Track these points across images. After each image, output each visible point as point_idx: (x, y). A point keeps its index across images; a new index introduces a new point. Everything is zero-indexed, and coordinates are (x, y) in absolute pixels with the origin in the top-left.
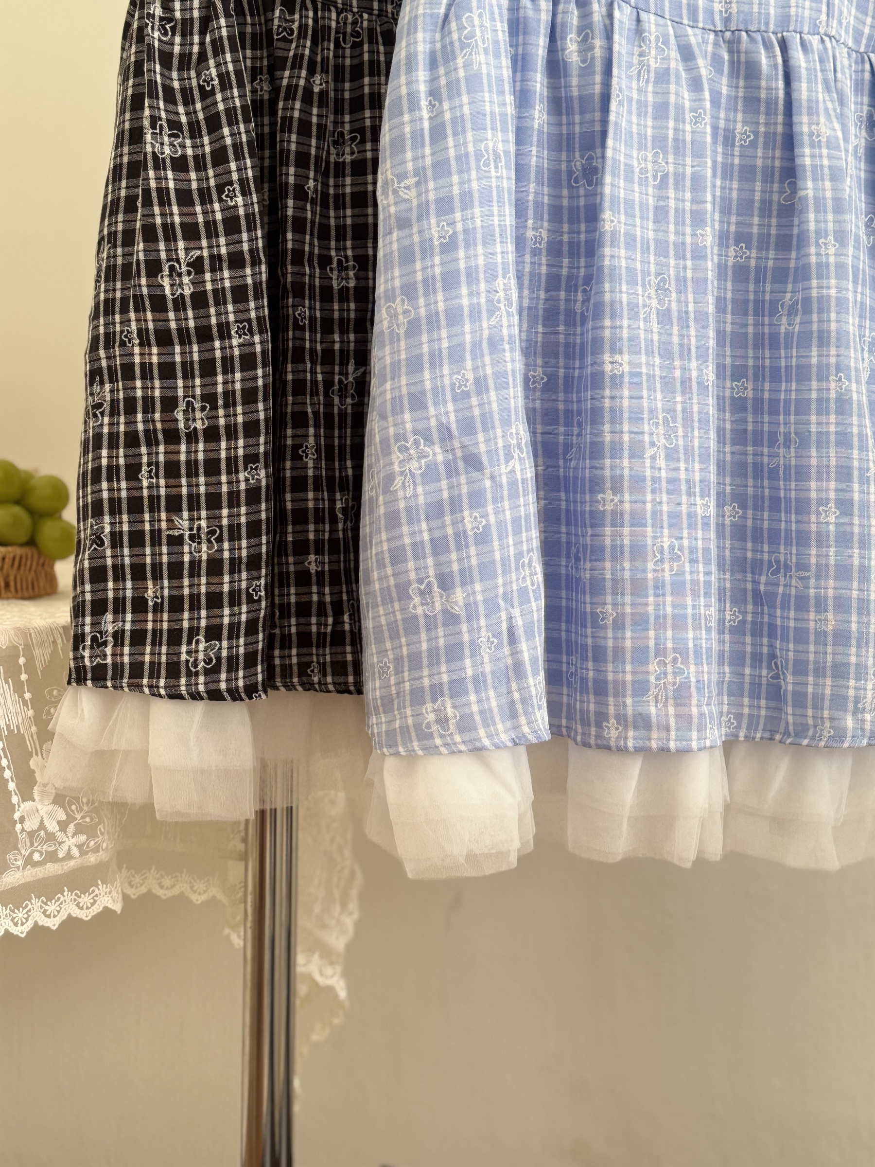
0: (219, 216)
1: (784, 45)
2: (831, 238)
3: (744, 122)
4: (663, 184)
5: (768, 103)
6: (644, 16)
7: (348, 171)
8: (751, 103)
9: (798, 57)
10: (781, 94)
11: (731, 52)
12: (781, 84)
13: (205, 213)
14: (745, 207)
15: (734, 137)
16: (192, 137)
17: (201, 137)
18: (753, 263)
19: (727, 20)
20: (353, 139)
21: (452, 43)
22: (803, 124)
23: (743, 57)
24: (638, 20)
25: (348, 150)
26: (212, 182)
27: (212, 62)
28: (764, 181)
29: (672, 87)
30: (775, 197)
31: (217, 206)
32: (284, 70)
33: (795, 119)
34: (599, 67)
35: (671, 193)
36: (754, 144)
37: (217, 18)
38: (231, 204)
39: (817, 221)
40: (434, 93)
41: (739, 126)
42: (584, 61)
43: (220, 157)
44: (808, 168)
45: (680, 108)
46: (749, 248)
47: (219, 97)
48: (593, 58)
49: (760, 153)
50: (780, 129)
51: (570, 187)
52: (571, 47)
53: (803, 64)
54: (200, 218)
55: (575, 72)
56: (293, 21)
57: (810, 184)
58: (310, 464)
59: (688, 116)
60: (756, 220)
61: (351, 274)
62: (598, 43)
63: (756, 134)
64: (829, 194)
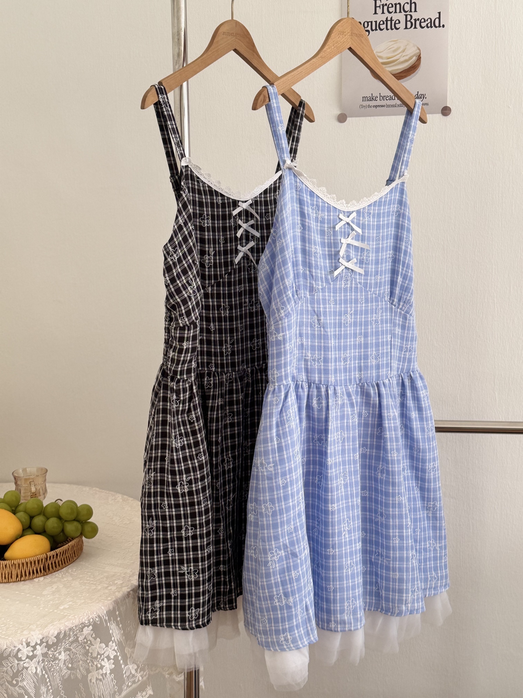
0: (197, 464)
1: (378, 385)
2: (395, 451)
3: (365, 410)
4: (343, 442)
5: (373, 404)
6: (336, 388)
7: (229, 426)
8: (368, 404)
9: (383, 390)
10: (377, 402)
11: (361, 388)
12: (377, 399)
13: (192, 464)
14: (365, 436)
15: (362, 415)
16: (186, 437)
17: (189, 437)
18: (368, 453)
19: (360, 380)
20: (230, 415)
21: (284, 420)
22: (385, 413)
23: (365, 390)
24: (335, 389)
25: (228, 419)
26: (194, 453)
27: (193, 413)
28: (372, 428)
29: (346, 409)
30: (375, 433)
31: (196, 461)
32: (209, 400)
33: (383, 411)
34: (324, 409)
35: (346, 444)
36: (368, 417)
37: (195, 398)
38: (201, 460)
39: (391, 445)
40: (278, 435)
41: (364, 411)
42: (319, 407)
43: (197, 444)
44: (387, 428)
45: (348, 415)
46: (367, 448)
47: (196, 424)
48: (322, 407)
49: (370, 419)
50: (377, 413)
51: (313, 442)
52: (315, 402)
53: (384, 392)
54: (190, 466)
55: (316, 410)
56: (211, 380)
57: (388, 433)
58: (222, 535)
59: (350, 417)
60: (369, 440)
61: (231, 463)
62: (324, 402)
63: (369, 413)
64: (394, 436)
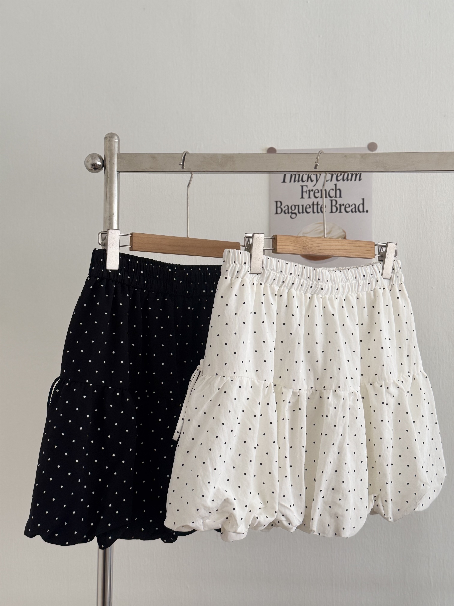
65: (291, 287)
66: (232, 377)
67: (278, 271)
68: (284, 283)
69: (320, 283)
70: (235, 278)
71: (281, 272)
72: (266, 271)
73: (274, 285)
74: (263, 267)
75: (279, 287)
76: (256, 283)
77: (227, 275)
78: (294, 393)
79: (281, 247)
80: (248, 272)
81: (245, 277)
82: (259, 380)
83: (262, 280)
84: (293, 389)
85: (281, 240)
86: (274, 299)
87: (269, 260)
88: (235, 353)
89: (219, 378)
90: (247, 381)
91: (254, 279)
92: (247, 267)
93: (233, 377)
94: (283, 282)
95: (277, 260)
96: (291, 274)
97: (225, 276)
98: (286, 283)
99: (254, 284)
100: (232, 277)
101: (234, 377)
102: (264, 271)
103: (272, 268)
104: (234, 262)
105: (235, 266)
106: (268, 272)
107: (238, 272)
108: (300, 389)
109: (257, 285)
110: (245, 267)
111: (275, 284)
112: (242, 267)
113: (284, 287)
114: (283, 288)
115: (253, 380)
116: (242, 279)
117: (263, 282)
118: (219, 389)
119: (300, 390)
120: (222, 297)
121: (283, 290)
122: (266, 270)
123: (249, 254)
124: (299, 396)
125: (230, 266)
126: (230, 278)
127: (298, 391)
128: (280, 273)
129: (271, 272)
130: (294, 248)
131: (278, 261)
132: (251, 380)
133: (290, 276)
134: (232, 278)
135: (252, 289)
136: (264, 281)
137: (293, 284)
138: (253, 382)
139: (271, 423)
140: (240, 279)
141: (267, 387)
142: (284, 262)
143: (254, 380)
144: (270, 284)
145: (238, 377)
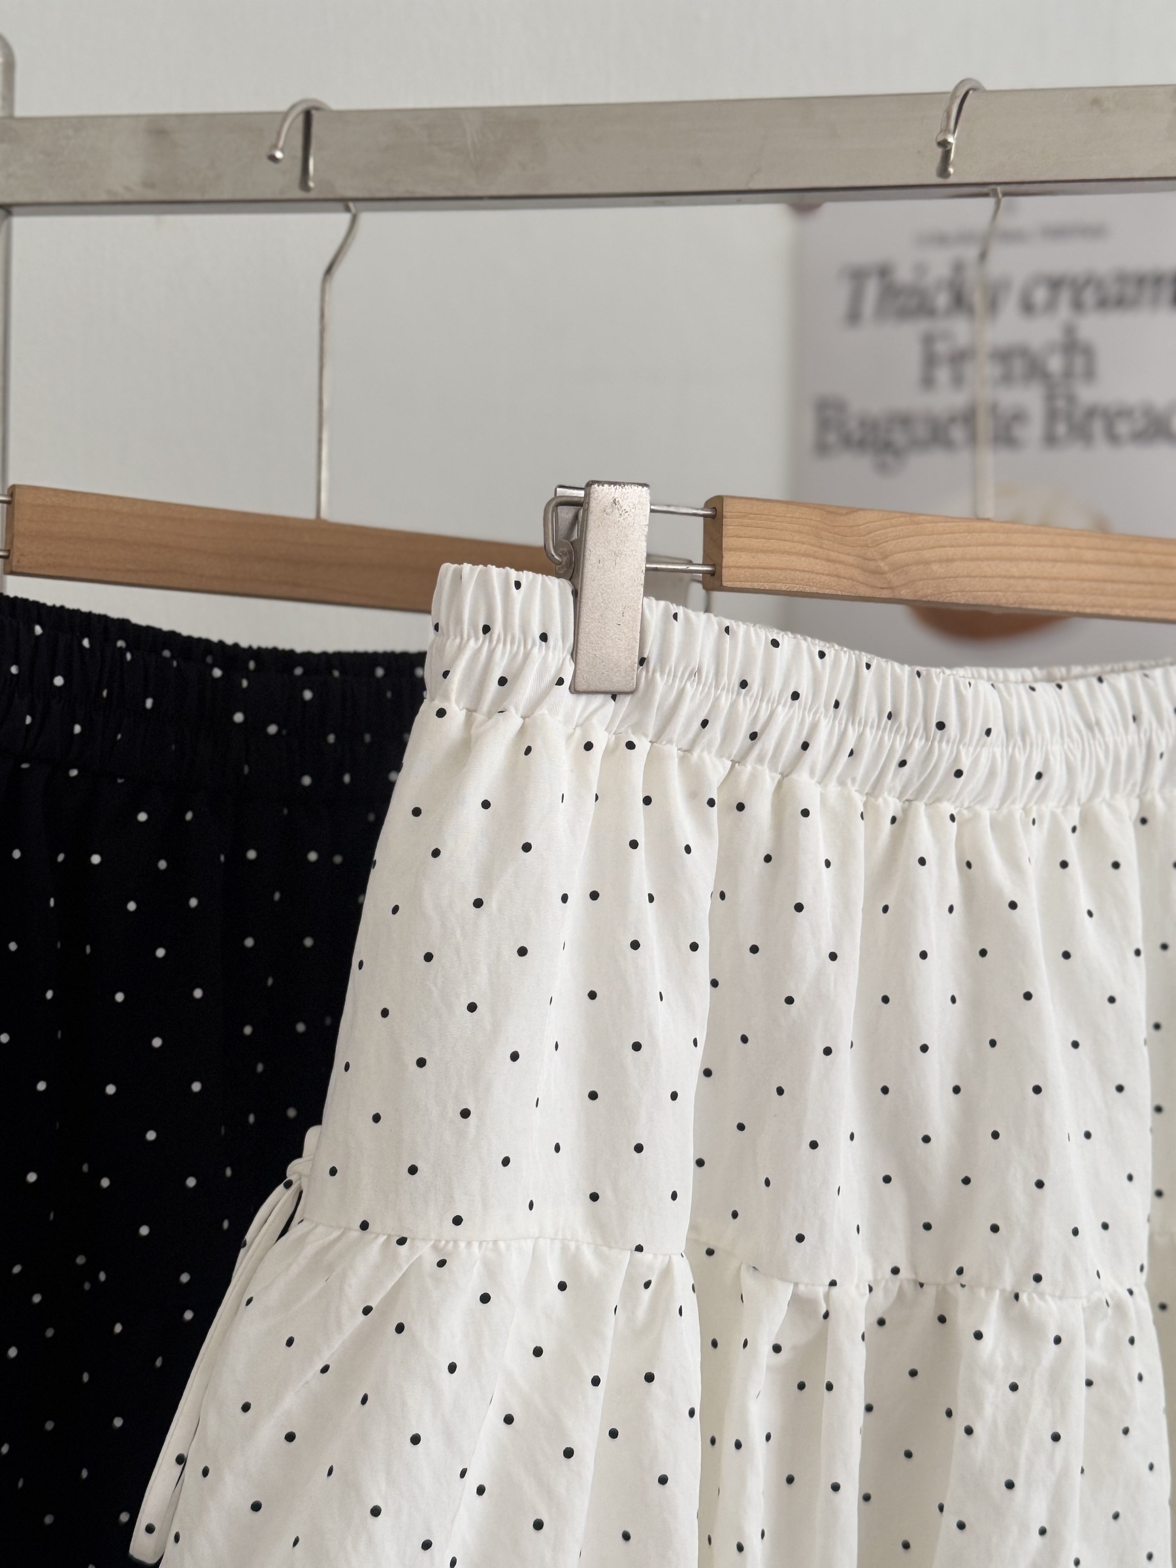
65: (794, 764)
66: (443, 1242)
67: (725, 680)
68: (759, 744)
69: (948, 742)
70: (490, 715)
71: (744, 684)
72: (660, 683)
73: (705, 754)
74: (642, 661)
75: (729, 764)
76: (601, 741)
77: (446, 697)
78: (799, 1303)
79: (745, 559)
80: (560, 682)
81: (543, 711)
82: (605, 1249)
83: (638, 727)
84: (796, 1285)
85: (746, 521)
86: (703, 825)
87: (677, 626)
88: (465, 1114)
89: (375, 1245)
90: (536, 1259)
91: (595, 721)
92: (556, 658)
93: (447, 1242)
94: (754, 736)
95: (719, 624)
96: (795, 696)
97: (438, 704)
98: (768, 742)
99: (589, 746)
100: (475, 711)
101: (455, 1242)
102: (651, 683)
103: (695, 664)
104: (486, 629)
105: (491, 653)
106: (672, 686)
107: (503, 681)
108: (833, 1283)
109: (609, 752)
110: (545, 659)
111: (709, 746)
112: (527, 656)
113: (760, 760)
114: (754, 769)
115: (572, 1245)
116: (524, 718)
117: (646, 736)
118: (367, 1310)
119: (834, 1289)
120: (417, 812)
121: (754, 776)
122: (662, 673)
123: (568, 587)
124: (826, 1316)
125: (461, 649)
126: (464, 711)
127: (821, 1290)
128: (739, 694)
129: (688, 685)
130: (819, 566)
131: (727, 630)
132: (564, 1249)
133: (791, 706)
134: (471, 712)
135: (580, 772)
136: (651, 730)
137: (805, 746)
138: (572, 1261)
139: (663, 1480)
140: (513, 722)
141: (647, 1285)
142: (761, 636)
143: (578, 1248)
144: (684, 744)
145: (476, 1245)
